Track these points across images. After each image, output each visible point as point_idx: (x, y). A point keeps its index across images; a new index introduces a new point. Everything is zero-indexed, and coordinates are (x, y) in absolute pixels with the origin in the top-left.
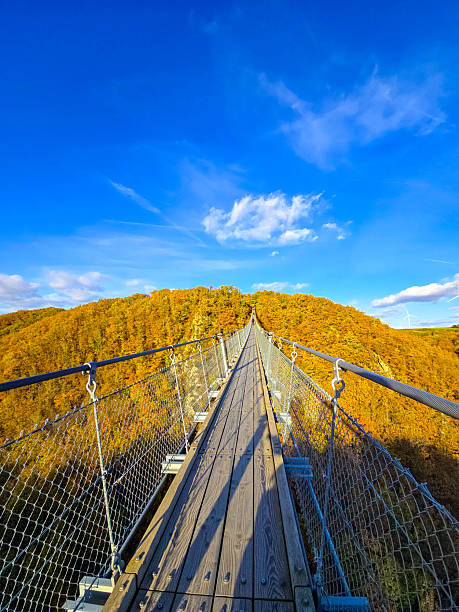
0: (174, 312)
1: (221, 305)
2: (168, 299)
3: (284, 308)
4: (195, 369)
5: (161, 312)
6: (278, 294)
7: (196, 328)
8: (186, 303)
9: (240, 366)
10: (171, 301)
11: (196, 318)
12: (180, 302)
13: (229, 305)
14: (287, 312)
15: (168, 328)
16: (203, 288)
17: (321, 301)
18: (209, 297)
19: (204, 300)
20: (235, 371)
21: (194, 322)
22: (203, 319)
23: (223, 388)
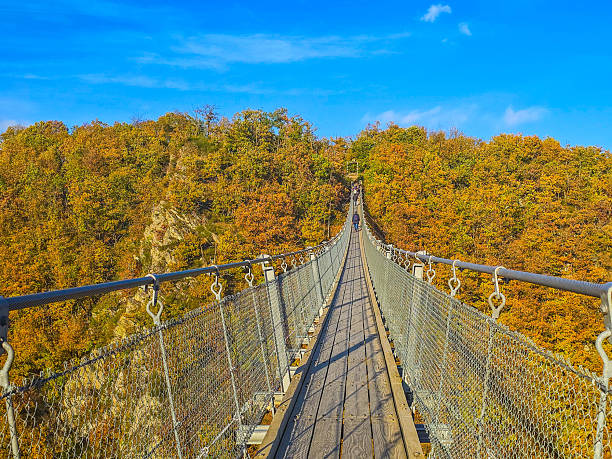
0: (77, 202)
1: (244, 176)
2: (59, 157)
3: (461, 183)
4: (149, 402)
5: (31, 203)
6: (439, 138)
7: (155, 254)
8: (123, 172)
9: (324, 357)
10: (70, 163)
11: (157, 223)
12: (102, 166)
13: (273, 175)
14: (472, 200)
15: (57, 261)
16: (184, 122)
17: (583, 158)
18: (202, 148)
19: (185, 159)
20: (308, 370)
21: (148, 234)
22: (180, 226)
23: (278, 418)
